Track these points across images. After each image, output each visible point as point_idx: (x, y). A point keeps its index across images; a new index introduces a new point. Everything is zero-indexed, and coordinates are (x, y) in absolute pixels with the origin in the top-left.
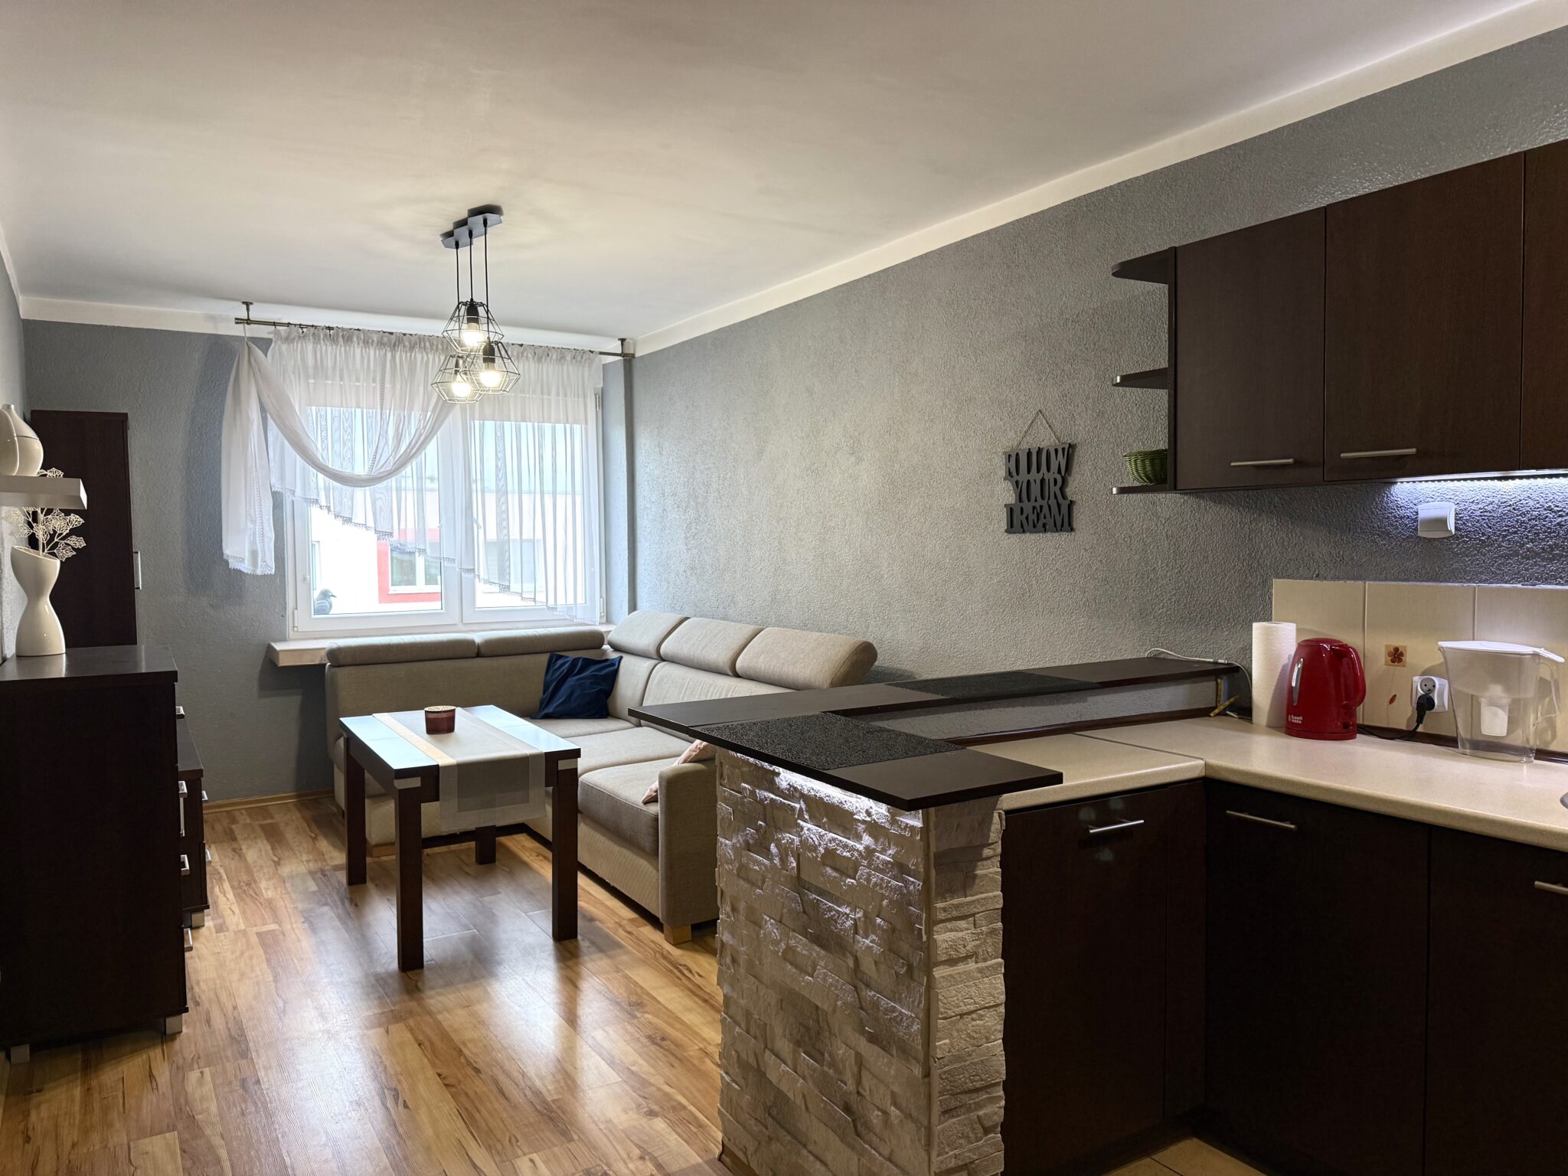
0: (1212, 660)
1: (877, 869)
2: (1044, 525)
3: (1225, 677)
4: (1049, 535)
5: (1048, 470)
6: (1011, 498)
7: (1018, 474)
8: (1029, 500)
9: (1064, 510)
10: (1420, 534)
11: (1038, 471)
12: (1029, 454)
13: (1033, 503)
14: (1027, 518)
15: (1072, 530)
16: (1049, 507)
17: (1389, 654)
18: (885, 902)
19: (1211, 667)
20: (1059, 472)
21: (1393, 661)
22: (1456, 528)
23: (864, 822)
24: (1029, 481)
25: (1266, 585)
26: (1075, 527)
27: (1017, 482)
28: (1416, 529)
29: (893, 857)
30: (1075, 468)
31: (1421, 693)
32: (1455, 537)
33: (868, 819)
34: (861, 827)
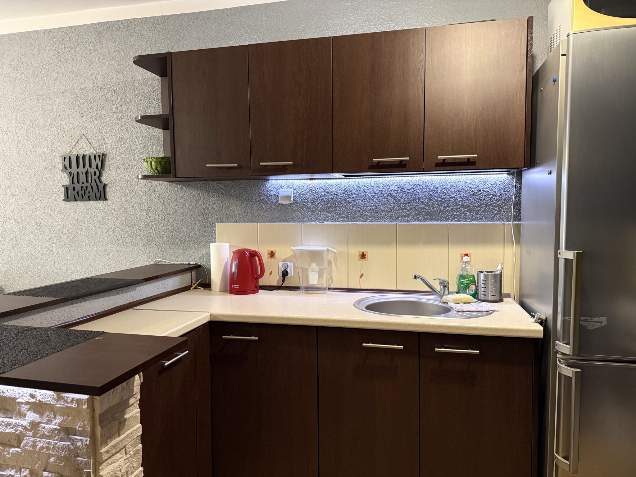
0: (187, 263)
1: (43, 436)
2: (89, 197)
3: (194, 270)
4: (92, 202)
5: (90, 167)
6: (67, 181)
7: (70, 168)
8: (78, 183)
9: (101, 189)
10: (280, 202)
11: (84, 167)
12: (78, 158)
13: (81, 185)
14: (78, 193)
15: (106, 199)
16: (92, 187)
17: (269, 254)
18: (52, 460)
19: (187, 267)
20: (97, 168)
21: (271, 257)
22: (294, 200)
23: (28, 403)
24: (78, 173)
25: (212, 226)
26: (107, 198)
27: (70, 173)
28: (278, 200)
29: (59, 424)
30: (107, 167)
31: (283, 269)
32: (294, 204)
33: (33, 400)
34: (24, 408)
